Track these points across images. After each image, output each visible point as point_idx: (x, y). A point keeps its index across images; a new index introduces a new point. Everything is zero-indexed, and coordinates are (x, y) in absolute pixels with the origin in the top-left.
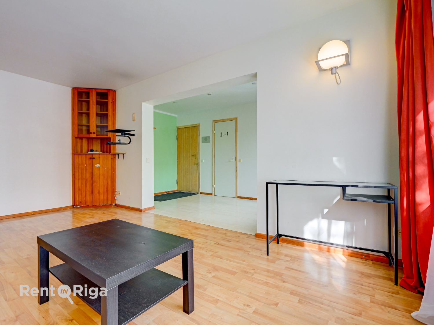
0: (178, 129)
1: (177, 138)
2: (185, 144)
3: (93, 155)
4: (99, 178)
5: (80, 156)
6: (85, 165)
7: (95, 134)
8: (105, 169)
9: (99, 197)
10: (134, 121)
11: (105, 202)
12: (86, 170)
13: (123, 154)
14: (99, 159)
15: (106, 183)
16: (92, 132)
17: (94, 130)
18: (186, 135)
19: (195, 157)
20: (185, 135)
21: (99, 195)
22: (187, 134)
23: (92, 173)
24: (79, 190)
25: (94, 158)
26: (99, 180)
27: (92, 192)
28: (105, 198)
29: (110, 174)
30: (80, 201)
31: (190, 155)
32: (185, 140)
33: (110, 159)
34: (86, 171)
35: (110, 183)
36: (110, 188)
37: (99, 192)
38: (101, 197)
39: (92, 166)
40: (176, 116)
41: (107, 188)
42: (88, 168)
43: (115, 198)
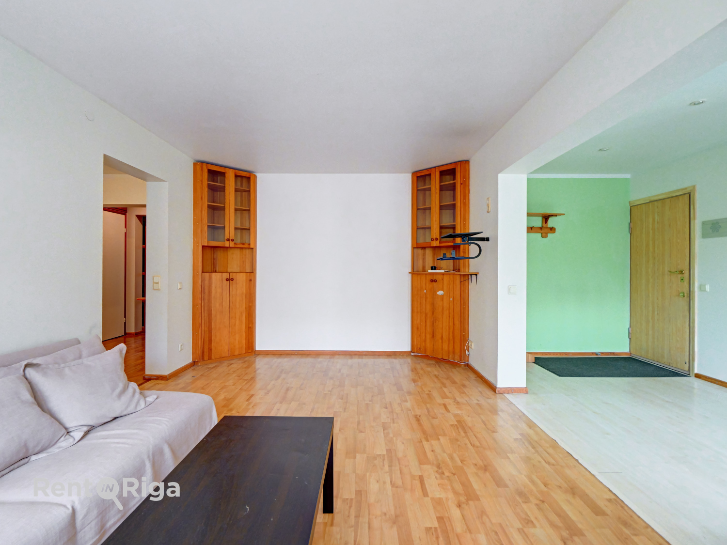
0: (633, 208)
1: (630, 228)
2: (651, 243)
3: (435, 276)
4: (443, 313)
5: (419, 277)
6: (425, 291)
7: (437, 240)
8: (451, 299)
9: (442, 346)
10: (488, 212)
11: (450, 356)
12: (426, 298)
13: (476, 275)
14: (443, 282)
15: (451, 324)
16: (434, 238)
17: (436, 234)
18: (654, 219)
19: (680, 276)
20: (651, 220)
21: (442, 342)
22: (656, 217)
23: (433, 305)
24: (418, 328)
25: (435, 281)
26: (443, 318)
27: (433, 336)
28: (451, 349)
29: (457, 309)
30: (419, 346)
31: (666, 269)
32: (651, 232)
33: (458, 281)
34: (426, 301)
35: (457, 323)
36: (457, 333)
37: (442, 337)
38: (445, 347)
39: (435, 293)
40: (628, 176)
41: (453, 333)
42: (428, 296)
43: (467, 352)
